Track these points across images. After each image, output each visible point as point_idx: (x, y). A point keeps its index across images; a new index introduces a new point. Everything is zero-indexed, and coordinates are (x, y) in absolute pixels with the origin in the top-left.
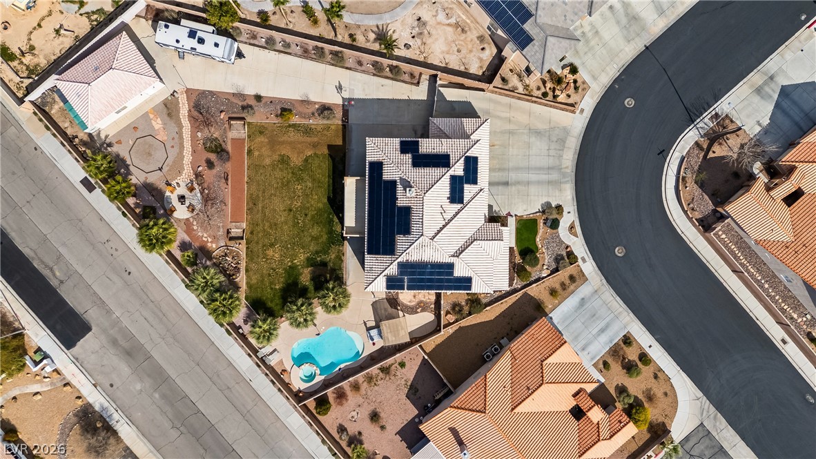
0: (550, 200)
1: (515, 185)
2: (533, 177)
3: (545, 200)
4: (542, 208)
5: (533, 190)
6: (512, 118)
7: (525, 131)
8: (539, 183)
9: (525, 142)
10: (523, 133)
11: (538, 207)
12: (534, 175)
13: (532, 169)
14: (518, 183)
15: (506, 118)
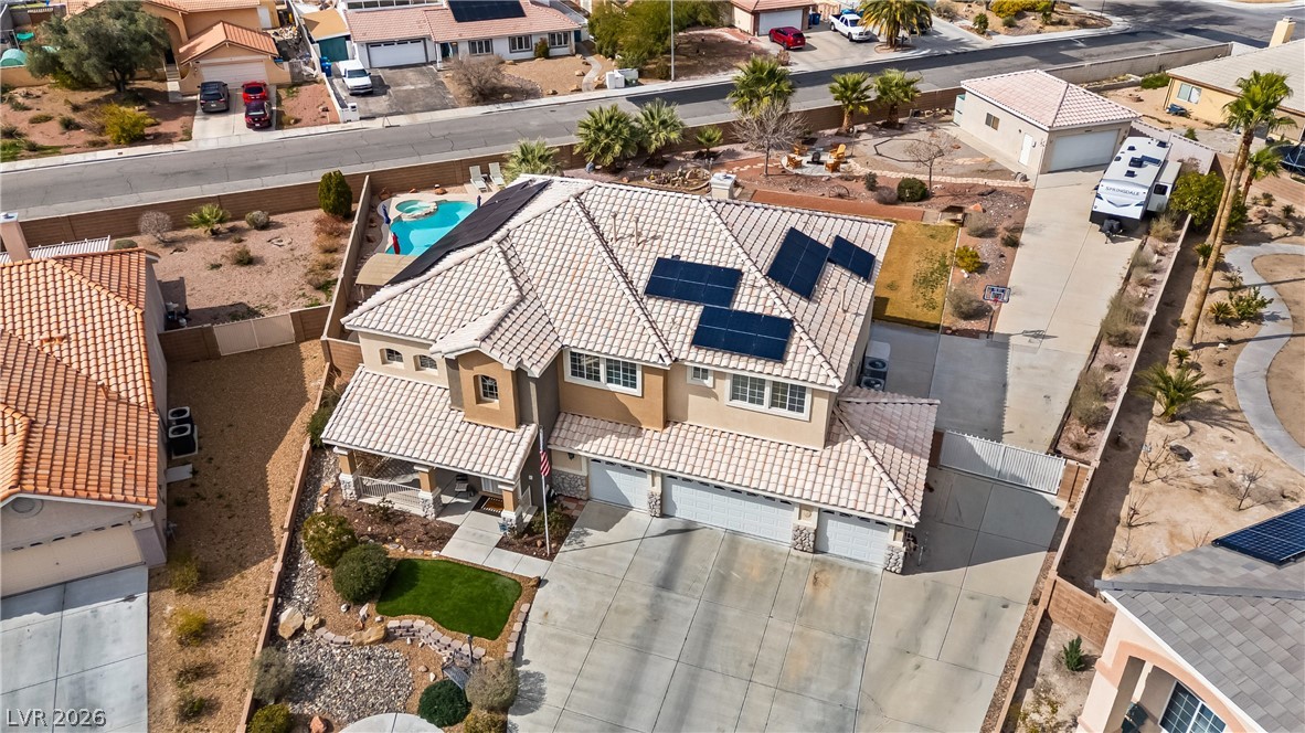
0: (544, 713)
1: (652, 607)
2: (660, 674)
3: (553, 694)
4: (528, 675)
5: (611, 660)
6: (913, 661)
7: (852, 694)
8: (629, 690)
9: (809, 679)
10: (846, 684)
11: (535, 660)
12: (665, 678)
13: (694, 677)
14: (656, 616)
15: (918, 642)
